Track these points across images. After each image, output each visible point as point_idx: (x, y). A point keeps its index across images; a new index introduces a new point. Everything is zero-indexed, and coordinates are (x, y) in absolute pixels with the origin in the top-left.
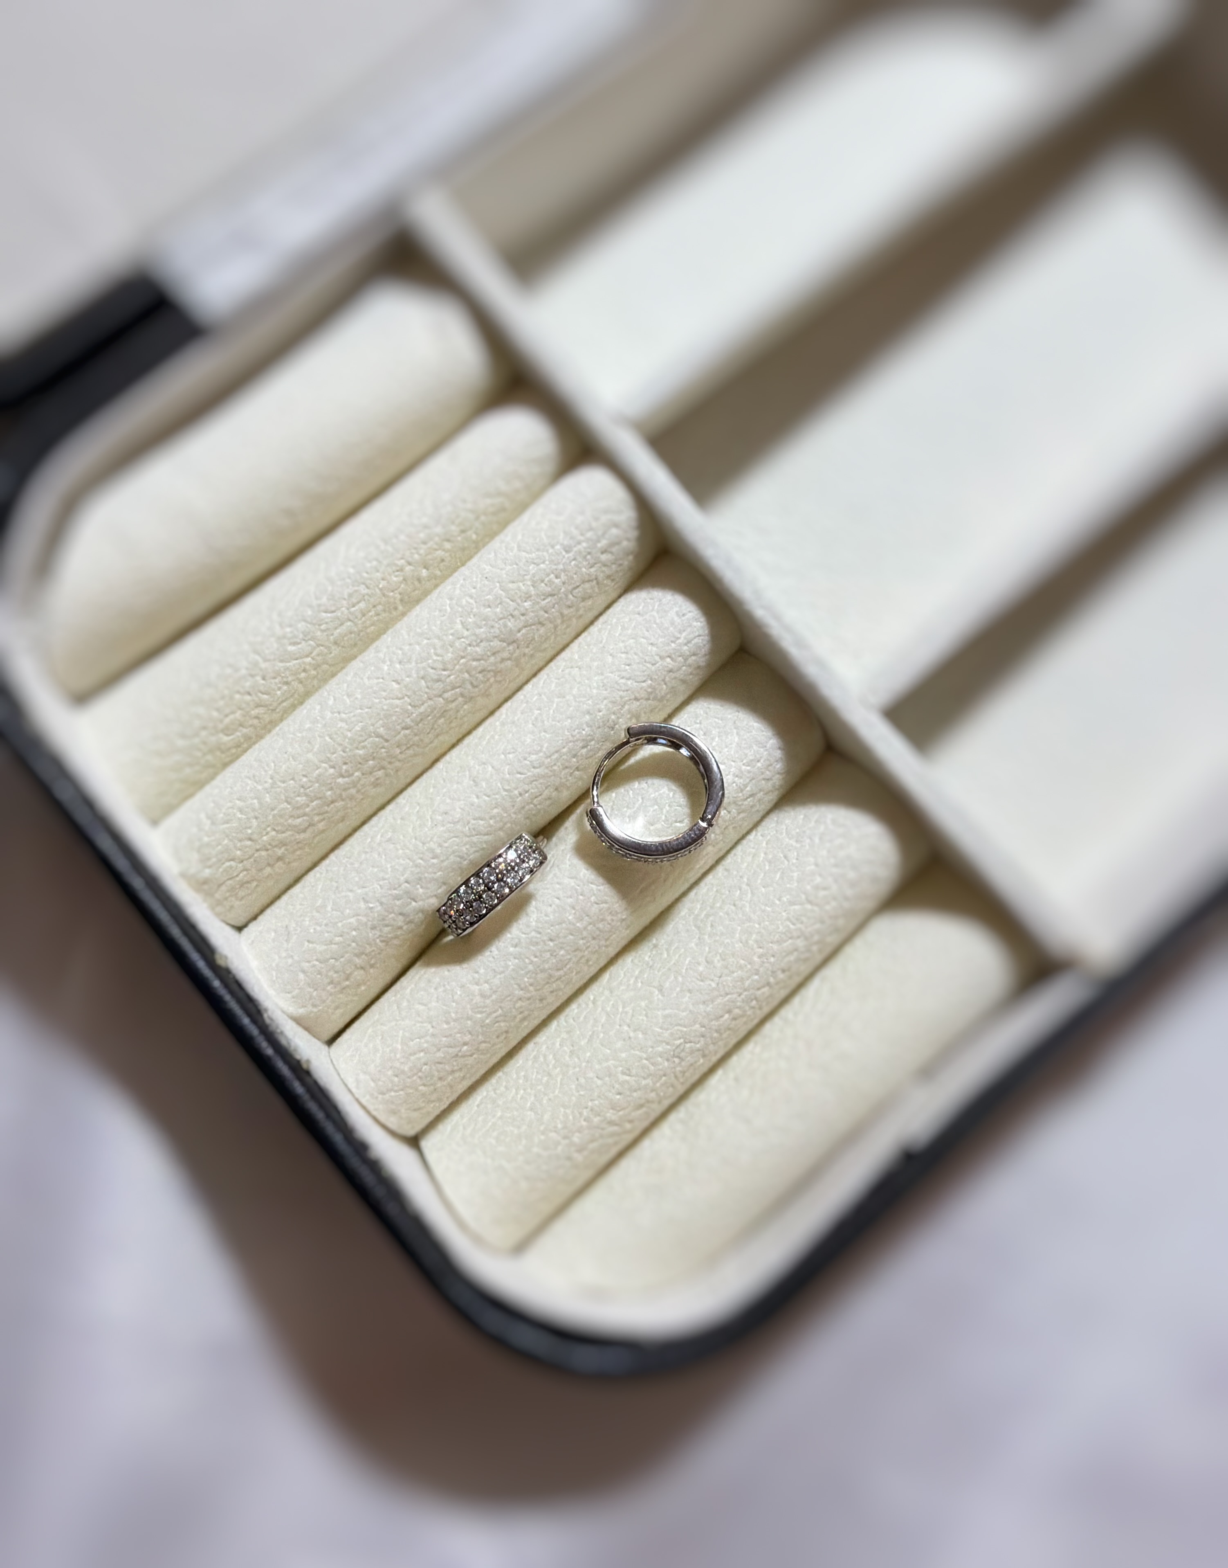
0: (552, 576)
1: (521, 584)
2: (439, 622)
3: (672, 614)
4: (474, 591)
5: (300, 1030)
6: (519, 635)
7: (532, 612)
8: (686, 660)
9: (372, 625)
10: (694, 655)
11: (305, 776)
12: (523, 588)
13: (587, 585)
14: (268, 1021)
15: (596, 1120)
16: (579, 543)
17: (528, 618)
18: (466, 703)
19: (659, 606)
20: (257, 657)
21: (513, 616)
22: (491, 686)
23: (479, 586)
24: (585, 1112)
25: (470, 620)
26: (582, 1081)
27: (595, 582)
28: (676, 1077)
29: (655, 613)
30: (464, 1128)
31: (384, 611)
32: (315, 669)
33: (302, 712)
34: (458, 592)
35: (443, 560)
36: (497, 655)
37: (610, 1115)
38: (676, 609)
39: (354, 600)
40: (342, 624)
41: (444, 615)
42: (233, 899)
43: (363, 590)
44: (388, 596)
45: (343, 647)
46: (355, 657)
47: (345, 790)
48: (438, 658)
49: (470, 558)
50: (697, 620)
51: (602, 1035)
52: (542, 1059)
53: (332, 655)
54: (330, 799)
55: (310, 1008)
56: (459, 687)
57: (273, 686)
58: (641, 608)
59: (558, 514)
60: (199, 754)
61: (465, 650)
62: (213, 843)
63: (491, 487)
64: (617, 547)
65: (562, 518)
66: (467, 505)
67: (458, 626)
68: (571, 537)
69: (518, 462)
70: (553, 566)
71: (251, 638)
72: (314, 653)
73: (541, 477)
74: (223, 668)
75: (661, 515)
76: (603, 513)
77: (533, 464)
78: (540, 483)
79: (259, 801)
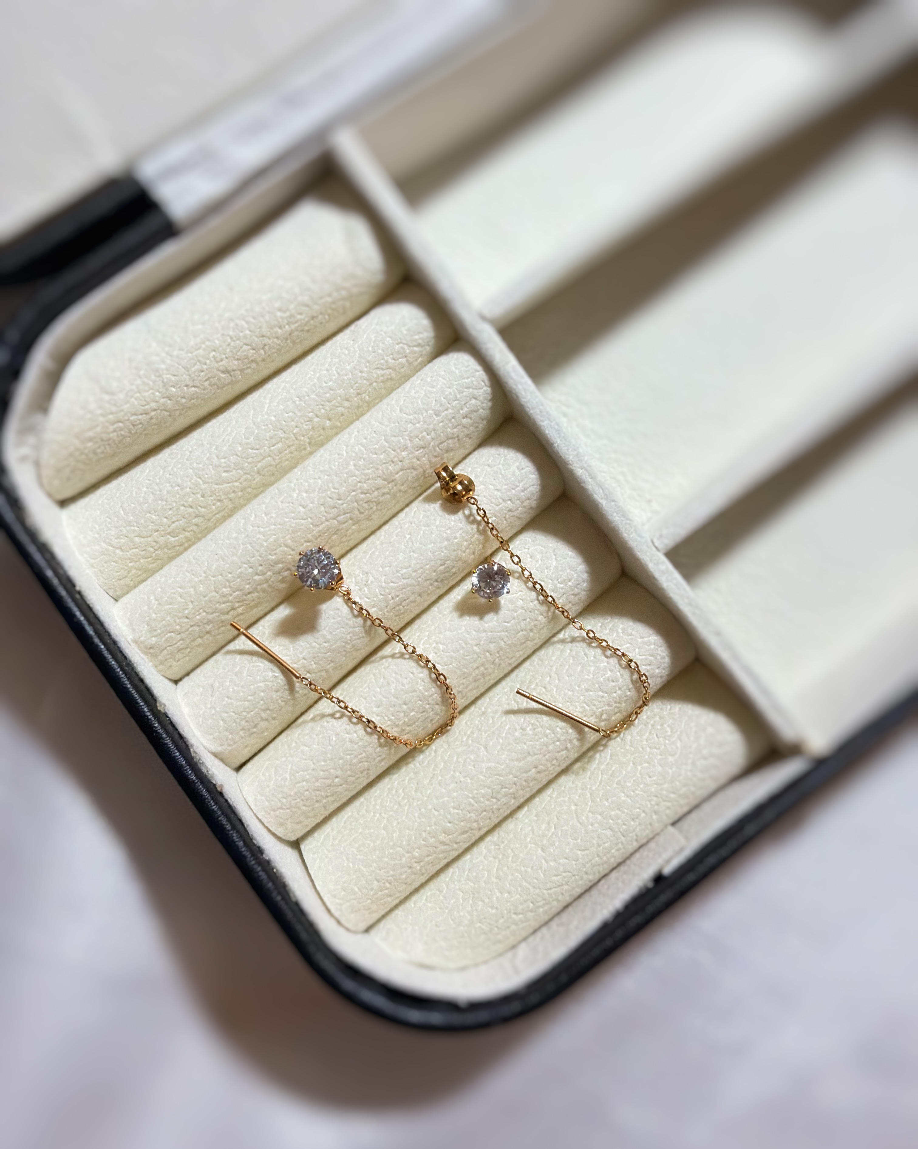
0: (425, 433)
1: (400, 438)
2: (337, 463)
3: (514, 468)
4: (365, 441)
5: (217, 762)
6: (397, 476)
7: (408, 459)
8: (522, 502)
9: (287, 460)
10: (529, 499)
11: (230, 573)
12: (402, 441)
13: (450, 441)
14: (193, 755)
15: (432, 840)
16: (447, 410)
17: (404, 463)
18: (353, 525)
19: (504, 461)
20: (198, 480)
21: (393, 462)
22: (374, 512)
23: (369, 437)
24: (424, 835)
25: (361, 463)
26: (423, 810)
27: (456, 439)
28: (493, 812)
29: (500, 466)
30: (334, 839)
31: (297, 450)
32: (242, 491)
33: (231, 523)
34: (353, 440)
35: (342, 415)
36: (379, 491)
37: (442, 837)
38: (517, 464)
39: (274, 441)
40: (264, 459)
41: (341, 458)
42: (171, 660)
43: (281, 434)
44: (300, 440)
45: (263, 475)
46: (272, 484)
47: (259, 584)
48: (336, 491)
49: (363, 415)
50: (531, 473)
51: (440, 778)
52: (394, 792)
53: (255, 481)
54: (248, 591)
55: (225, 747)
56: (349, 513)
57: (210, 502)
58: (490, 461)
59: (433, 387)
60: (152, 549)
61: (356, 485)
62: (159, 619)
63: (382, 361)
64: (475, 414)
65: (435, 390)
66: (364, 375)
67: (352, 467)
68: (441, 405)
69: (404, 344)
70: (425, 426)
71: (195, 464)
72: (242, 480)
73: (421, 355)
74: (172, 486)
75: (511, 392)
76: (466, 388)
77: (415, 346)
78: (420, 359)
79: (195, 590)
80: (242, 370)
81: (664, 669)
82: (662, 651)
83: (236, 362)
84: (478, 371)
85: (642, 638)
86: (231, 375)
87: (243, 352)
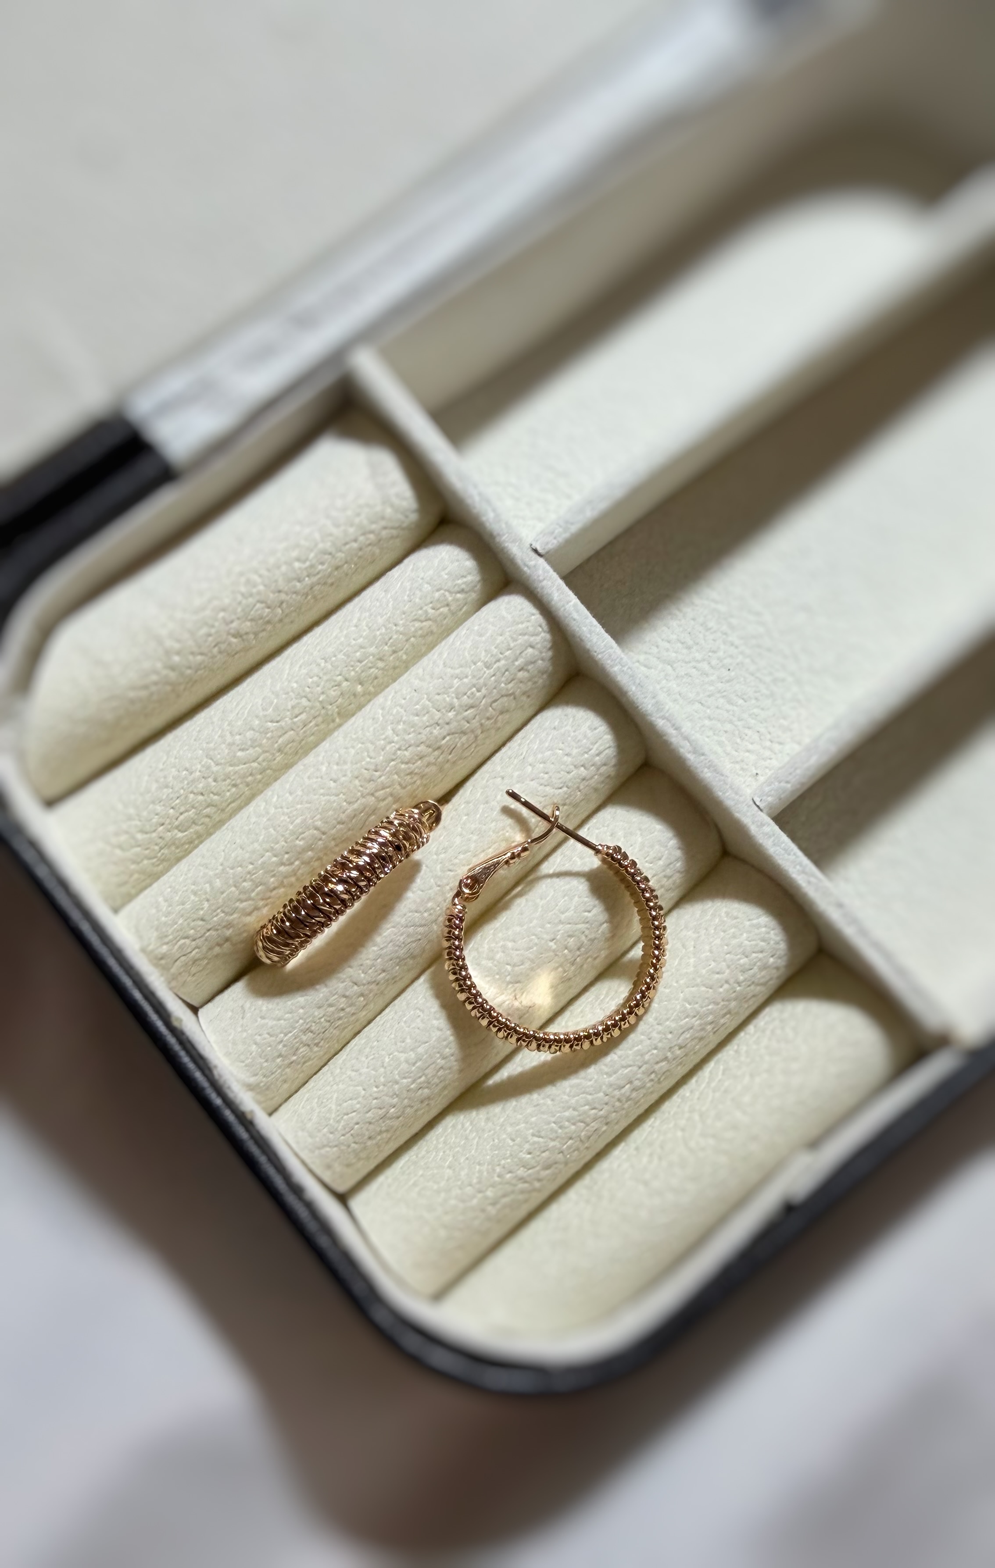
0: (474, 689)
1: (446, 696)
2: (371, 729)
3: (584, 729)
4: (403, 701)
6: (444, 742)
7: (456, 721)
8: (597, 769)
9: (313, 734)
10: (604, 765)
11: (250, 863)
12: (447, 699)
13: (505, 699)
14: (216, 1076)
15: (508, 1176)
16: (498, 661)
17: (451, 727)
19: (572, 721)
20: (210, 761)
21: (438, 725)
23: (408, 697)
24: (498, 1169)
25: (400, 727)
27: (512, 697)
28: (581, 1141)
29: (568, 728)
30: (389, 1188)
31: (323, 722)
32: (261, 774)
33: (249, 809)
34: (389, 703)
35: (376, 678)
36: (422, 760)
37: (521, 1172)
39: (297, 711)
40: (286, 733)
41: (377, 723)
43: (304, 702)
44: (327, 709)
45: (285, 754)
46: (296, 762)
47: (286, 877)
48: (372, 760)
49: (400, 675)
50: (604, 734)
52: (460, 1126)
53: (276, 762)
54: (273, 886)
56: (388, 787)
57: (224, 788)
58: (557, 723)
59: (481, 635)
60: (157, 848)
61: (395, 754)
62: (170, 922)
63: (420, 612)
64: (532, 665)
65: (484, 639)
66: (398, 628)
67: (389, 732)
68: (492, 656)
69: (446, 590)
70: (474, 681)
71: (205, 745)
72: (260, 759)
73: (465, 604)
74: (179, 771)
75: (574, 636)
76: (520, 635)
77: (459, 592)
78: (464, 609)
79: (211, 885)
80: (256, 634)
81: (780, 958)
82: (775, 934)
83: (248, 624)
84: (533, 615)
85: (749, 920)
86: (243, 640)
87: (257, 610)
